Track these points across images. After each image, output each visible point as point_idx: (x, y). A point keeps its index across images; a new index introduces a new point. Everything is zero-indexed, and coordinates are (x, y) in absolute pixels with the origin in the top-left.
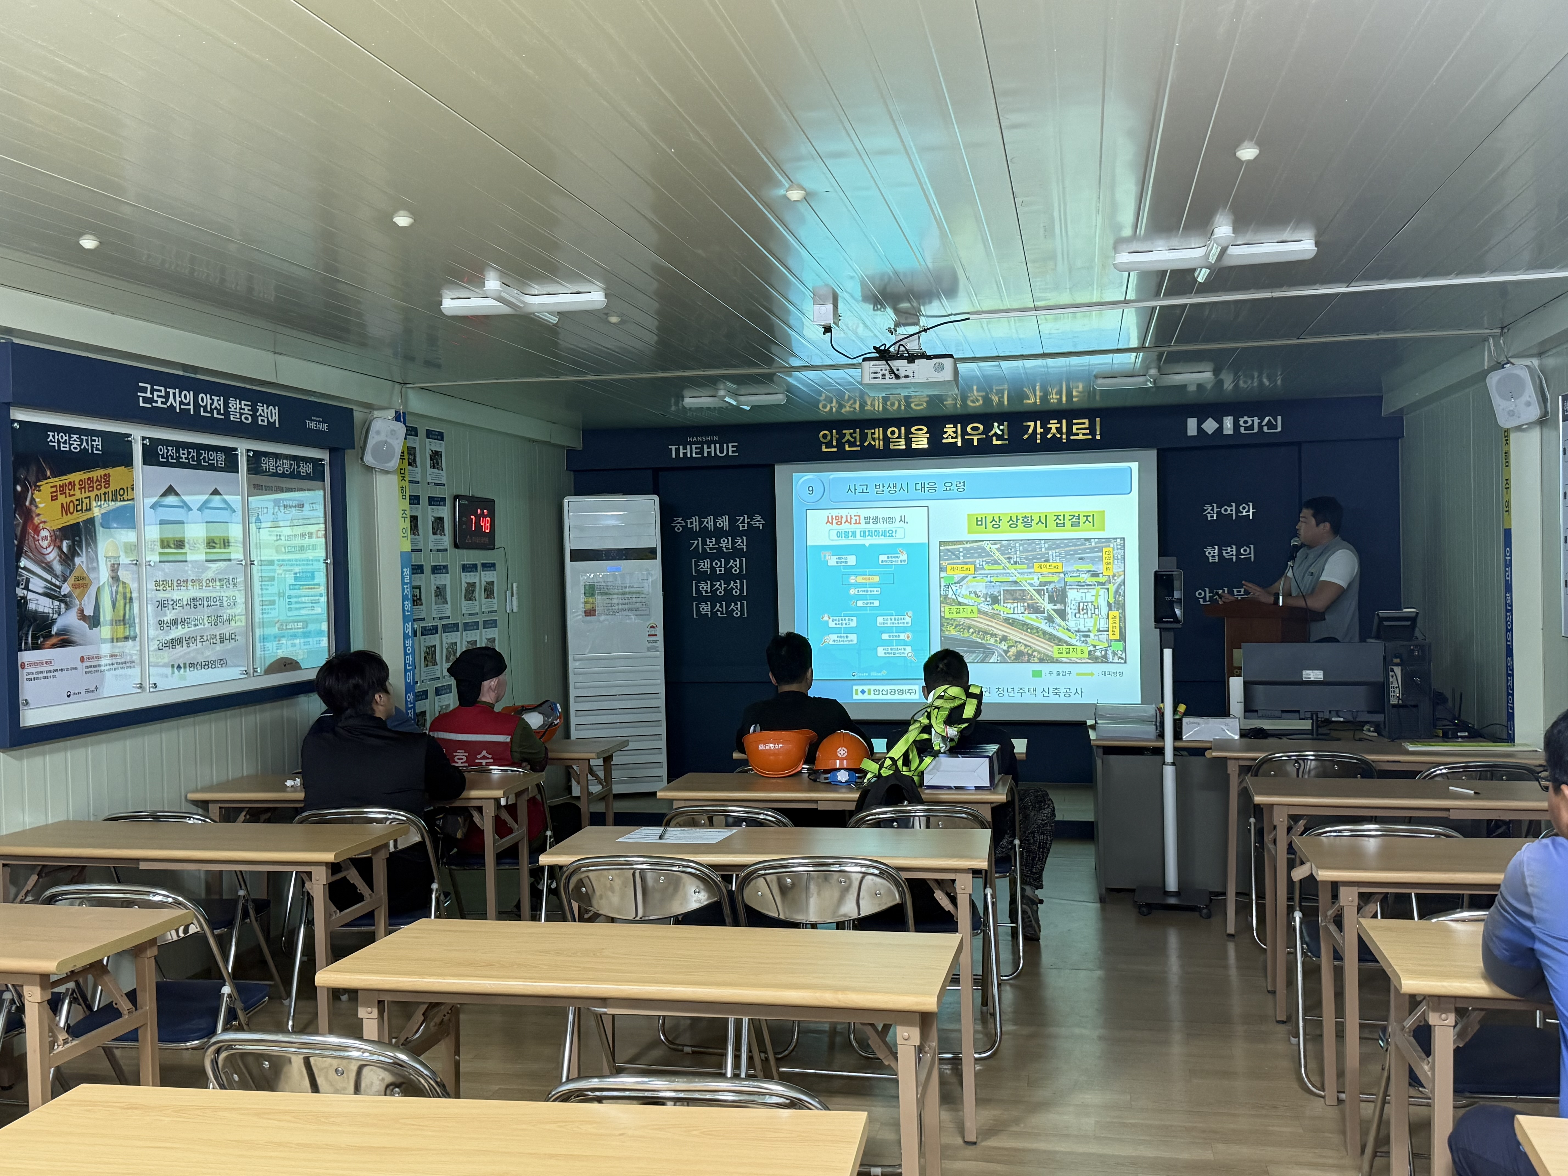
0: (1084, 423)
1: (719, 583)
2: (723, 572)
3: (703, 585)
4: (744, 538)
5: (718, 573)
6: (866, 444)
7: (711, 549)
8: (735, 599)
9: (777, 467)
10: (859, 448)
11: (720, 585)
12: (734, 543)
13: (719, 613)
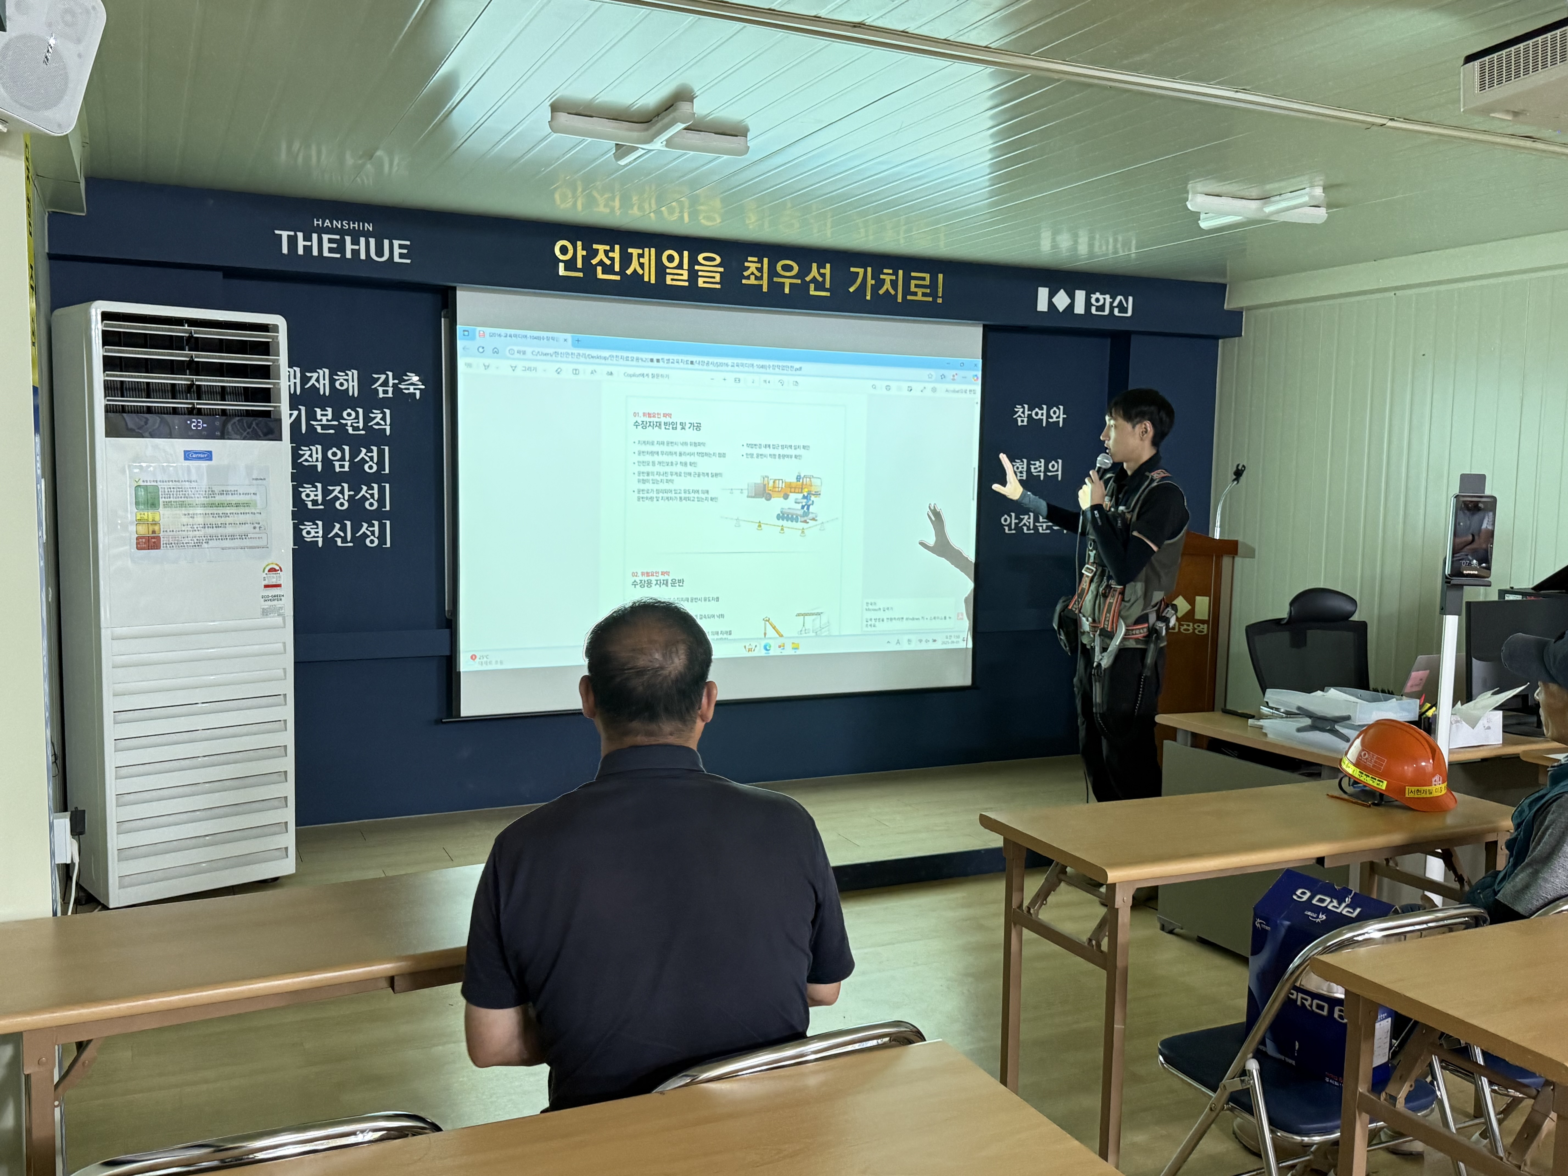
0: (924, 279)
1: (338, 488)
2: (347, 469)
3: (308, 491)
4: (388, 412)
5: (338, 469)
6: (629, 272)
7: (324, 427)
8: (369, 516)
9: (459, 294)
10: (618, 278)
11: (342, 492)
12: (367, 419)
13: (339, 540)
